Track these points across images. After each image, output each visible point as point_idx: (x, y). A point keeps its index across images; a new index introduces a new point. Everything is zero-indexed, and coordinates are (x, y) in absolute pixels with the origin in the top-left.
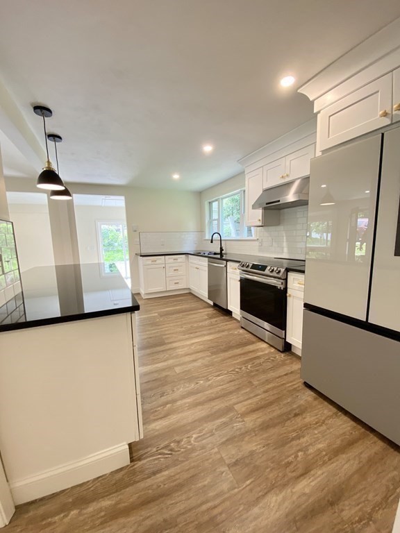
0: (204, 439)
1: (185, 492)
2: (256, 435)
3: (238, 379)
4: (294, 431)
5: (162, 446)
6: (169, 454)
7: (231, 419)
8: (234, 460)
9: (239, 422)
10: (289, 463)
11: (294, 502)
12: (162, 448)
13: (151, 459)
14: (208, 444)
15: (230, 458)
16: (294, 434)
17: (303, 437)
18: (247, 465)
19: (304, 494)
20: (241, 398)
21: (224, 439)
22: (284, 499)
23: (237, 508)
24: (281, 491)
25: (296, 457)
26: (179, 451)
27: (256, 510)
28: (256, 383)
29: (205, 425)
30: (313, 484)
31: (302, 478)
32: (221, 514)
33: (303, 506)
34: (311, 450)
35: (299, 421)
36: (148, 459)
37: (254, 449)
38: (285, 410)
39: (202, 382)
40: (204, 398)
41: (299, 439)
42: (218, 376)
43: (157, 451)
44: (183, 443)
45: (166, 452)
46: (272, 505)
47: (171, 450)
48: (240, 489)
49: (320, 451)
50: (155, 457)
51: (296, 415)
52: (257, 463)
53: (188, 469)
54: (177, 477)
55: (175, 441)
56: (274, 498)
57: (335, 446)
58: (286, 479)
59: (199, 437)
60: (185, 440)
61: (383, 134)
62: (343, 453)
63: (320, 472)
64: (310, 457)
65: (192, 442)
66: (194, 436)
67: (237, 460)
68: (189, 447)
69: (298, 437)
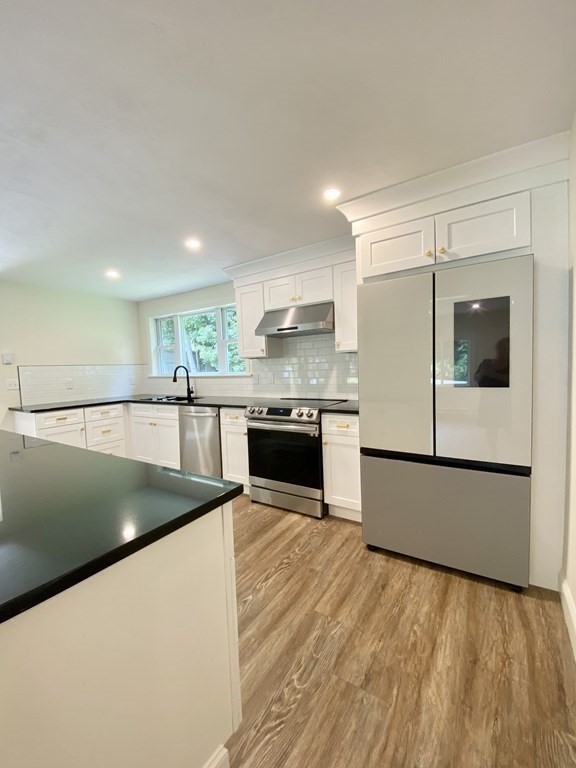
0: (310, 674)
1: (340, 757)
2: (363, 632)
3: (294, 572)
4: (394, 606)
5: (260, 719)
6: (280, 724)
7: (324, 630)
8: (363, 677)
9: (335, 626)
10: (414, 645)
11: (448, 684)
12: (263, 725)
13: (257, 749)
14: (320, 677)
15: (357, 677)
16: (396, 610)
17: (405, 607)
18: (379, 674)
19: (449, 668)
20: (316, 596)
21: (334, 659)
22: (438, 686)
23: (406, 729)
24: (429, 679)
25: (415, 633)
26: (289, 711)
27: (424, 718)
28: (319, 568)
29: (298, 654)
30: (447, 653)
31: (435, 652)
32: (396, 750)
33: (458, 681)
34: (422, 619)
35: (390, 593)
36: (254, 753)
37: (373, 649)
38: (370, 586)
39: (250, 597)
40: (269, 619)
41: (403, 611)
42: (267, 579)
43: (258, 732)
44: (286, 696)
45: (274, 724)
46: (433, 699)
47: (278, 717)
48: (393, 705)
49: (428, 614)
50: (262, 743)
51: (383, 587)
52: (387, 665)
53: (321, 726)
54: (314, 746)
55: (274, 702)
56: (430, 691)
57: (436, 603)
58: (424, 663)
59: (302, 675)
60: (286, 690)
61: (434, 275)
62: (446, 606)
63: (444, 637)
64: (426, 626)
65: (298, 687)
66: (295, 677)
67: (366, 675)
68: (299, 696)
69: (402, 611)
